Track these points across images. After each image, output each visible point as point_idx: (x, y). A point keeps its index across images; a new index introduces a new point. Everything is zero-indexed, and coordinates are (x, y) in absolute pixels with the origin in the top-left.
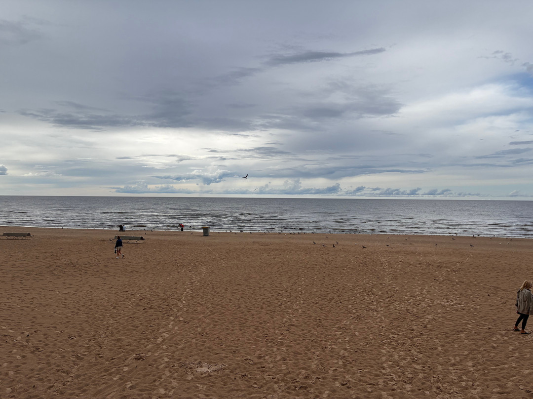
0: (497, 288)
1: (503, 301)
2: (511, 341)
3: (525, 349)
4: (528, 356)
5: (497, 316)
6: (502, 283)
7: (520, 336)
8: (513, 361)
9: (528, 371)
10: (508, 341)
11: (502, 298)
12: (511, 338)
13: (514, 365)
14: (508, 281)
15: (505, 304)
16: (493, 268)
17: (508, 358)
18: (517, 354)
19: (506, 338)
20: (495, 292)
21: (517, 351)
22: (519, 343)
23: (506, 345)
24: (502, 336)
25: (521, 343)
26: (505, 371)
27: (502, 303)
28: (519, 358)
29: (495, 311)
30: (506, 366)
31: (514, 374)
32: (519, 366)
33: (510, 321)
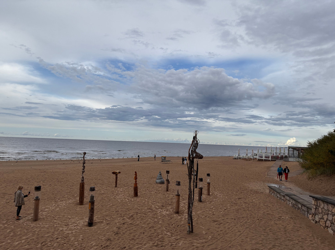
0: (5, 193)
1: (8, 201)
2: (9, 226)
3: (17, 229)
4: (19, 233)
5: (2, 212)
6: (9, 190)
7: (15, 222)
8: (9, 239)
9: (17, 243)
10: (8, 227)
11: (7, 200)
12: (9, 224)
13: (9, 241)
14: (13, 188)
15: (8, 204)
16: (5, 181)
17: (6, 238)
18: (12, 234)
19: (6, 225)
20: (3, 197)
21: (12, 232)
22: (14, 226)
23: (6, 230)
24: (4, 224)
25: (15, 226)
26: (3, 247)
27: (7, 203)
28: (13, 236)
29: (1, 209)
30: (4, 244)
31: (8, 247)
32: (12, 241)
33: (11, 213)
